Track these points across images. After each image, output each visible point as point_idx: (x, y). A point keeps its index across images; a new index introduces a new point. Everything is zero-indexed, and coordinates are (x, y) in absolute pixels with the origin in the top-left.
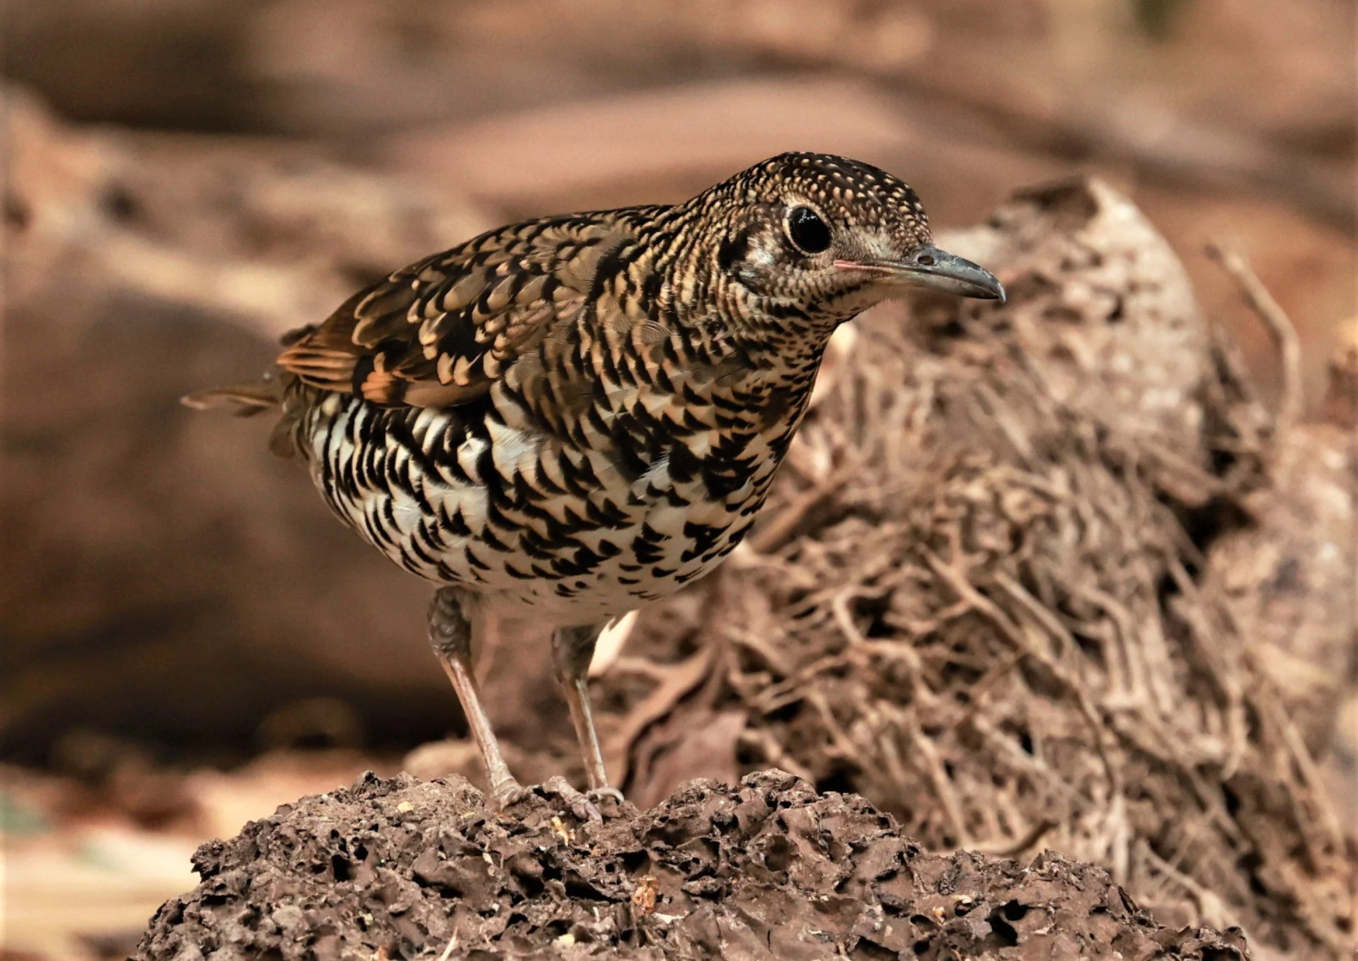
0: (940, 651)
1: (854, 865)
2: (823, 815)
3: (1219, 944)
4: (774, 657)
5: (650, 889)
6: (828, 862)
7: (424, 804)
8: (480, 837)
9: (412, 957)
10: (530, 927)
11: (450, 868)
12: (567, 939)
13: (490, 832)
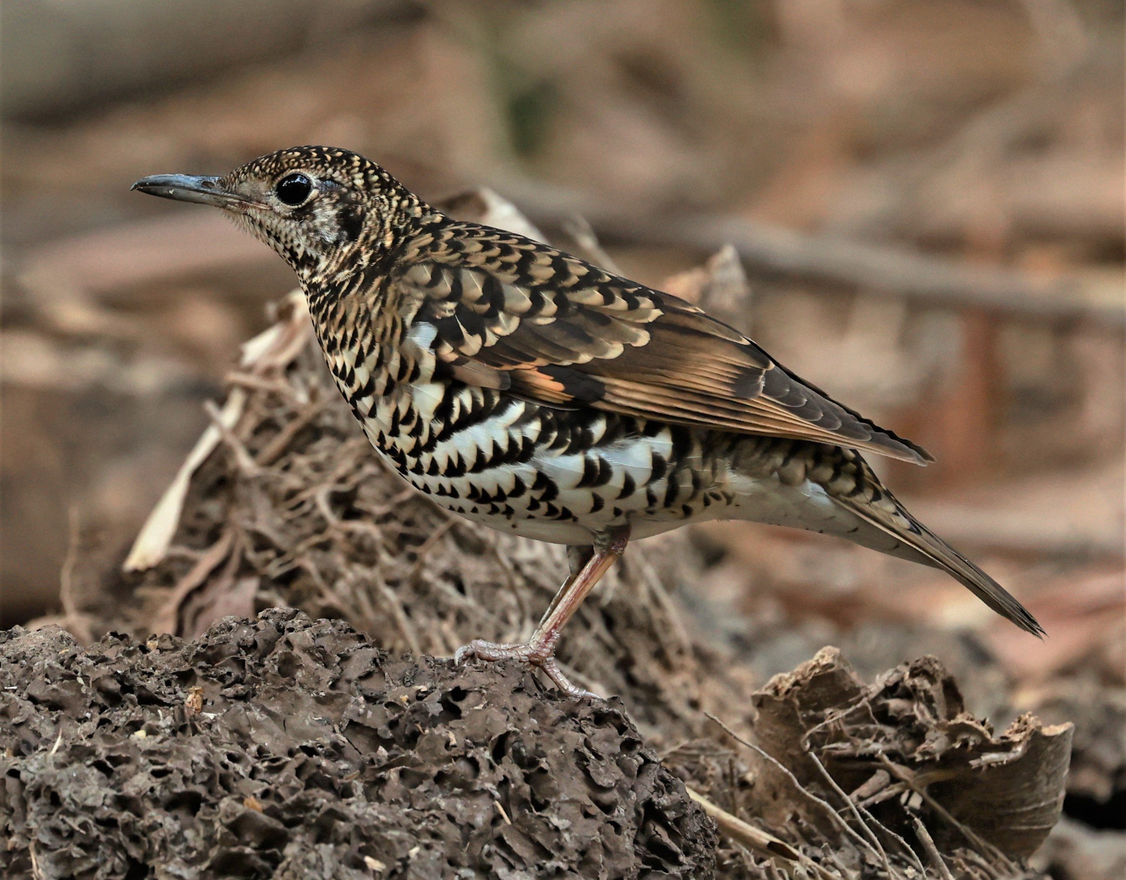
0: (395, 526)
1: (342, 670)
2: (318, 635)
3: (605, 709)
4: (277, 538)
5: (198, 696)
6: (324, 668)
7: (33, 646)
8: (74, 666)
9: (31, 754)
10: (114, 728)
11: (54, 690)
12: (141, 734)
13: (81, 662)
